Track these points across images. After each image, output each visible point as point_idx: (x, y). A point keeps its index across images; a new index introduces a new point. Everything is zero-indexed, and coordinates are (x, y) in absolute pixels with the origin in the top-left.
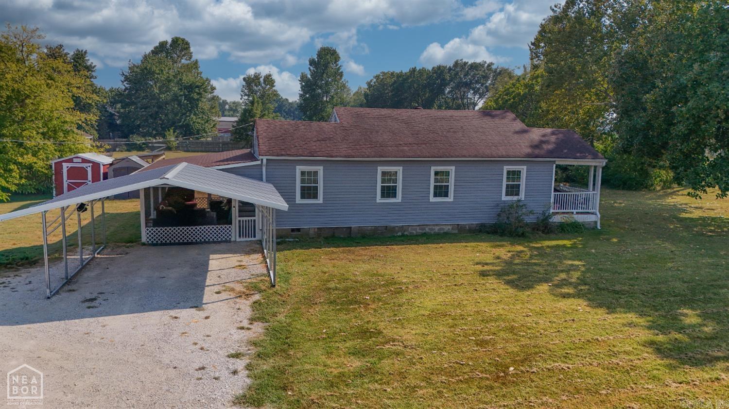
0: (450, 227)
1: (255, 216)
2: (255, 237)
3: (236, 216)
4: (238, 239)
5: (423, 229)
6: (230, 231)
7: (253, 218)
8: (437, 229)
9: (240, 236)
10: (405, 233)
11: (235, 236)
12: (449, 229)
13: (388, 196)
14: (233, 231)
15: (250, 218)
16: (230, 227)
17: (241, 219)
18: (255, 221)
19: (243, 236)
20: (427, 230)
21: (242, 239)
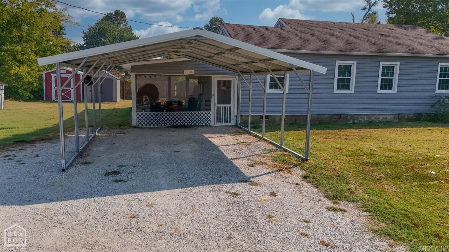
0: (391, 117)
1: (230, 104)
2: (230, 122)
3: (215, 103)
4: (216, 124)
5: (369, 119)
6: (209, 117)
7: (229, 106)
8: (381, 117)
9: (217, 122)
10: (355, 122)
11: (213, 122)
12: (391, 118)
13: (343, 88)
14: (212, 117)
15: (226, 105)
16: (209, 113)
17: (219, 106)
18: (230, 107)
19: (220, 121)
20: (373, 119)
21: (219, 124)
